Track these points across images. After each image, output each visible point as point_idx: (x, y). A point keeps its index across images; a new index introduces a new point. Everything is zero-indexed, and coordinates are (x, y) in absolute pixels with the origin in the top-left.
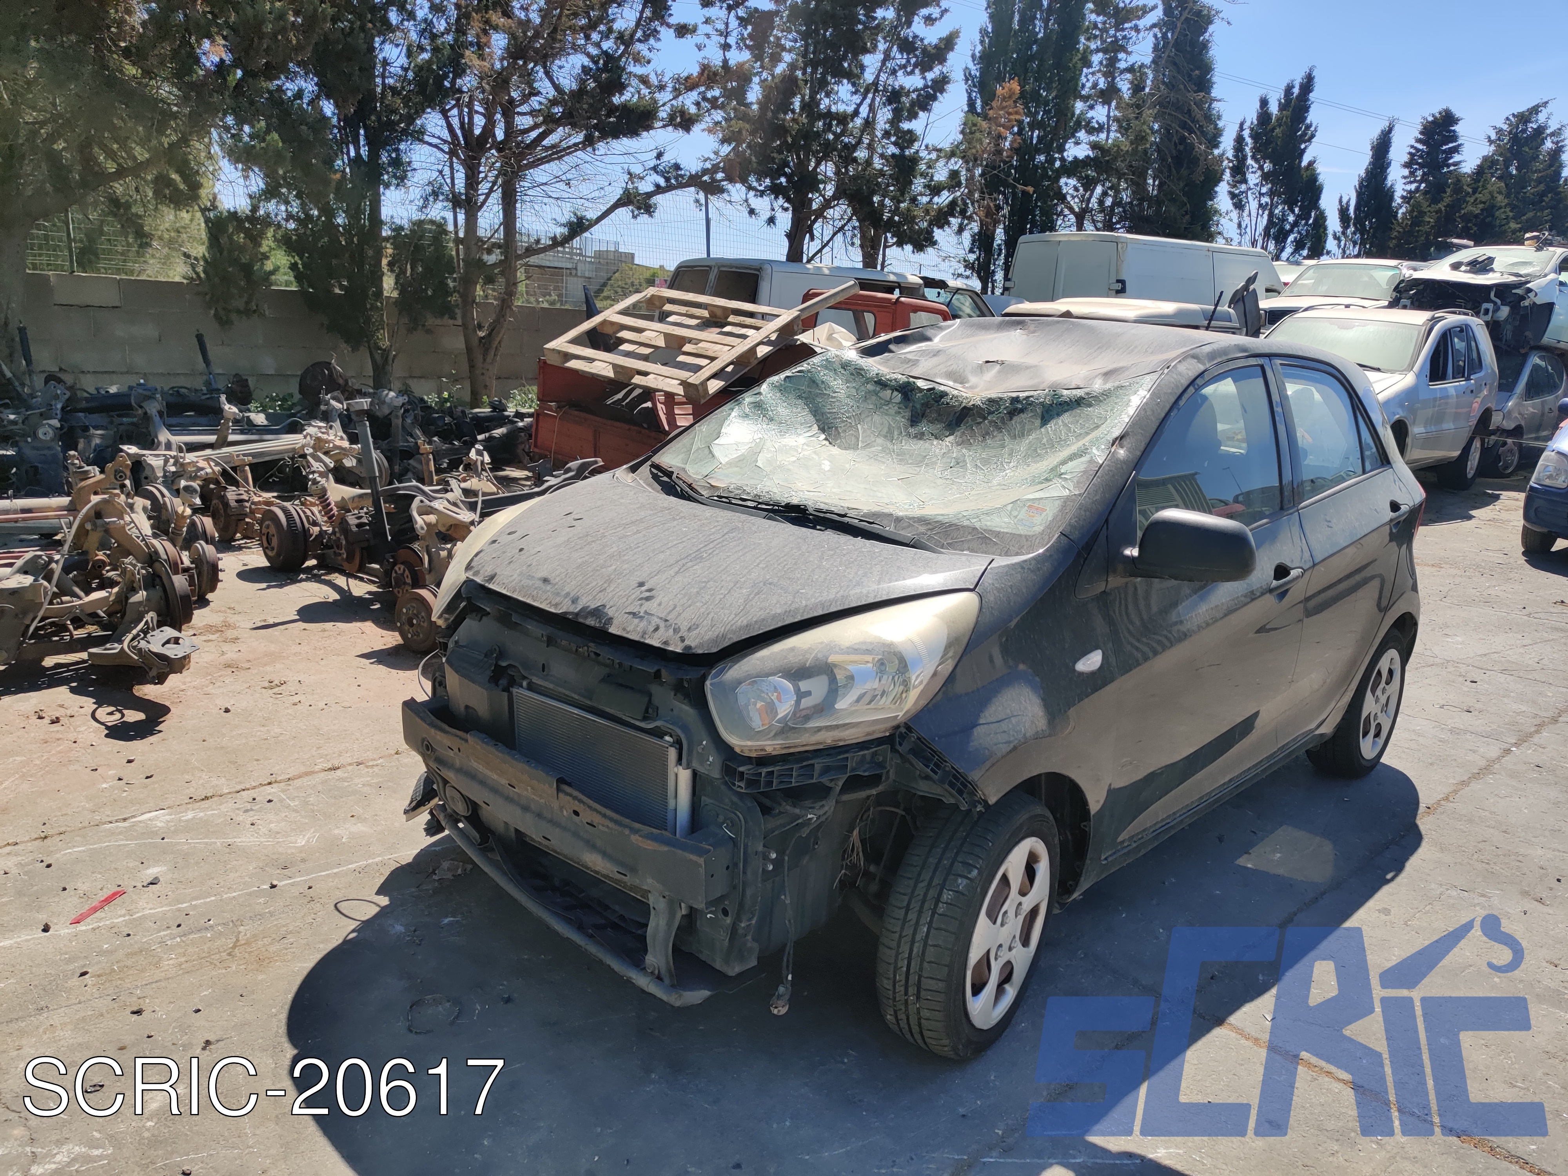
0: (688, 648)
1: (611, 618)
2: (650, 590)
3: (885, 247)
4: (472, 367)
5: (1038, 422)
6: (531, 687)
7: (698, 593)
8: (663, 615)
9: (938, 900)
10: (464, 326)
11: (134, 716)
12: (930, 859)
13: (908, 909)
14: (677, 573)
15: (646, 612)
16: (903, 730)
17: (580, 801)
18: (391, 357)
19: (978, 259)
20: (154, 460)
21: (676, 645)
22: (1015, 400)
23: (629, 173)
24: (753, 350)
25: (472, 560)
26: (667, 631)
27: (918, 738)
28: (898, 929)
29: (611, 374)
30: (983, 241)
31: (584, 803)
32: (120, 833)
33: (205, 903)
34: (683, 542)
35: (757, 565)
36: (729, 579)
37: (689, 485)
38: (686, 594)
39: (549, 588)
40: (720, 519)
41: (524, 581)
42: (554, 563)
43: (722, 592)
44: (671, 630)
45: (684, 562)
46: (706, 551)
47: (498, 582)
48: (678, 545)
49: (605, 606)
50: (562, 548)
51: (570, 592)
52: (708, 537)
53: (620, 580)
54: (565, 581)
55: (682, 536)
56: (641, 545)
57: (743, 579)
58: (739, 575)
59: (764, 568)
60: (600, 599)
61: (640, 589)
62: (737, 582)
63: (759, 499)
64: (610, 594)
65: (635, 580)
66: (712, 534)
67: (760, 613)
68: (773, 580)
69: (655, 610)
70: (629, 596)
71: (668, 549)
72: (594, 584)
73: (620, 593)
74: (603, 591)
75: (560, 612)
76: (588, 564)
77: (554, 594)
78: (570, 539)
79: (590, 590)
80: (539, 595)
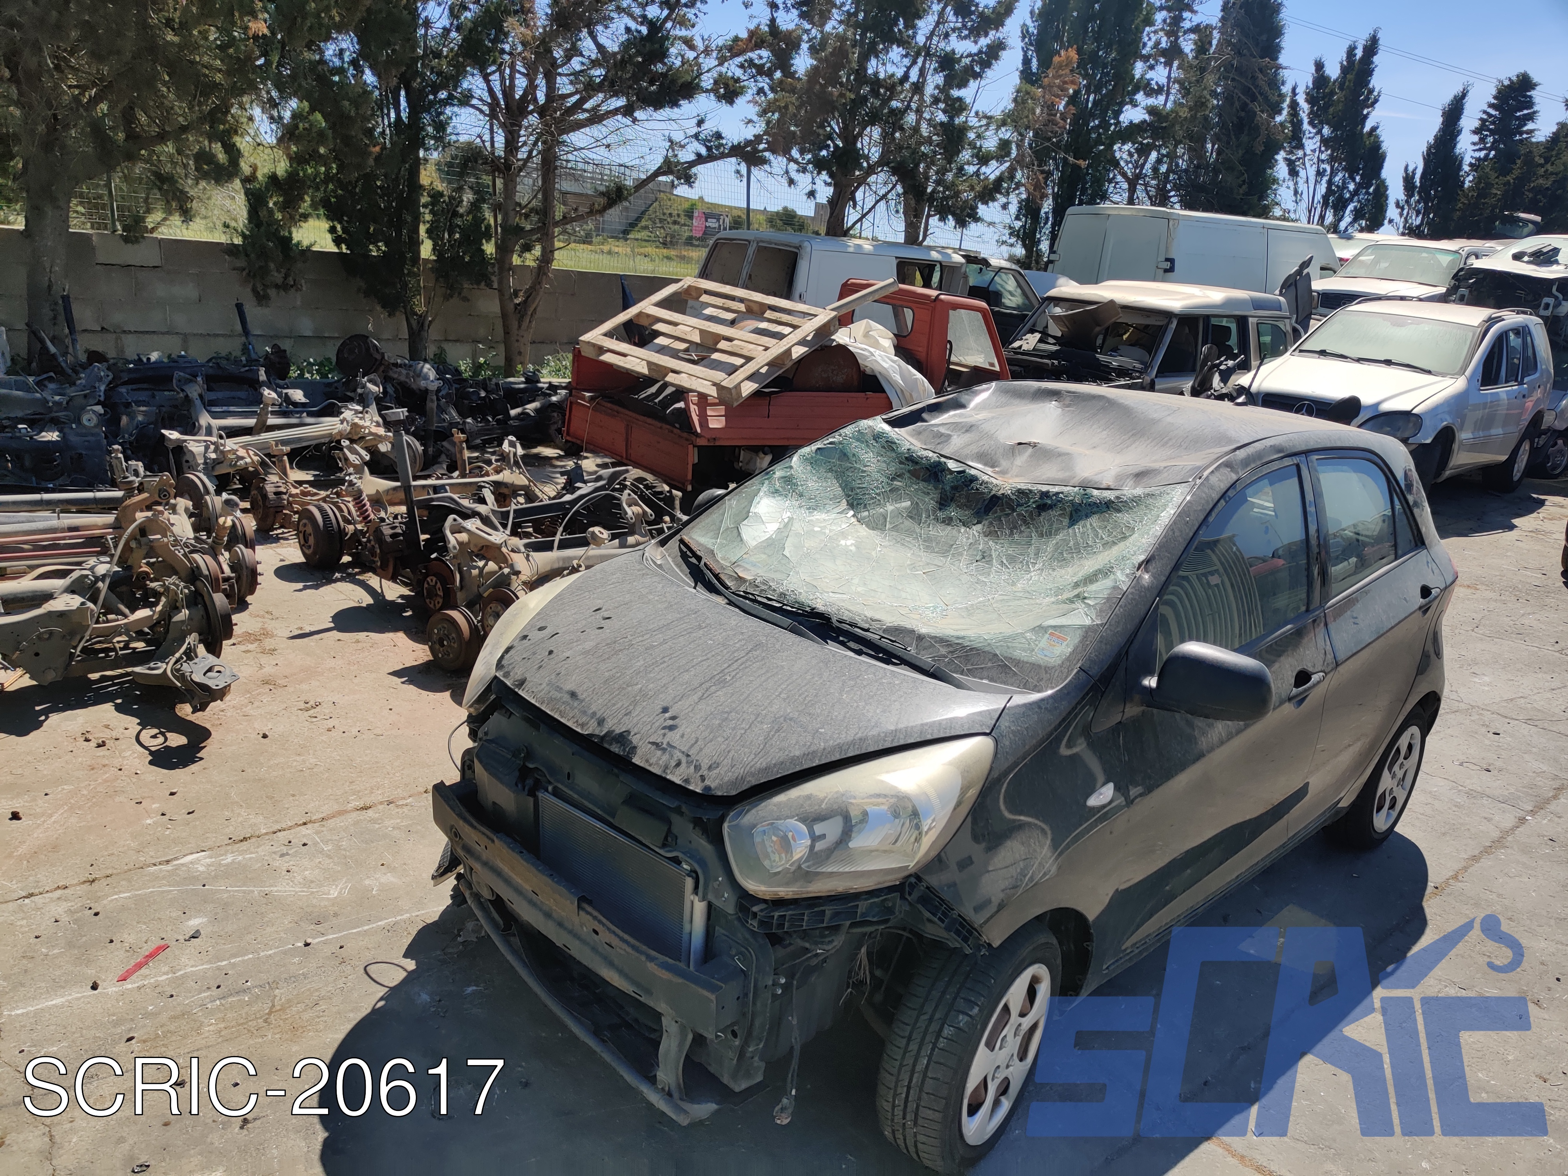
0: (707, 788)
1: (635, 747)
2: (673, 718)
3: (929, 216)
4: (507, 333)
5: (1066, 521)
6: (556, 793)
7: (720, 725)
8: (684, 749)
9: (939, 1034)
10: (501, 291)
11: (177, 740)
12: (934, 992)
13: (909, 1039)
14: (700, 699)
15: (668, 744)
16: (913, 880)
17: (600, 922)
18: (427, 323)
19: (1024, 226)
20: (195, 446)
21: (696, 785)
22: (1045, 495)
23: (671, 141)
24: (788, 352)
25: (502, 657)
26: (688, 767)
27: (928, 888)
28: (899, 1057)
29: (645, 371)
30: (1030, 209)
31: (604, 925)
32: (164, 878)
33: (243, 961)
34: (707, 659)
35: (778, 695)
36: (751, 710)
37: (716, 575)
38: (708, 726)
39: (576, 704)
40: (745, 631)
41: (552, 693)
42: (582, 675)
43: (743, 726)
44: (692, 767)
45: (707, 685)
46: (729, 672)
47: (527, 689)
48: (703, 663)
49: (630, 732)
50: (590, 656)
51: (597, 711)
52: (732, 654)
53: (645, 703)
54: (592, 698)
55: (707, 651)
56: (667, 660)
57: (764, 712)
58: (760, 707)
59: (785, 699)
60: (625, 723)
61: (664, 715)
62: (759, 714)
63: (785, 599)
64: (635, 719)
65: (659, 704)
66: (736, 651)
67: (779, 755)
68: (794, 715)
69: (678, 742)
70: (653, 723)
71: (693, 667)
72: (619, 705)
73: (645, 719)
74: (628, 714)
75: (586, 733)
76: (615, 680)
77: (581, 712)
78: (598, 646)
79: (616, 712)
80: (567, 711)
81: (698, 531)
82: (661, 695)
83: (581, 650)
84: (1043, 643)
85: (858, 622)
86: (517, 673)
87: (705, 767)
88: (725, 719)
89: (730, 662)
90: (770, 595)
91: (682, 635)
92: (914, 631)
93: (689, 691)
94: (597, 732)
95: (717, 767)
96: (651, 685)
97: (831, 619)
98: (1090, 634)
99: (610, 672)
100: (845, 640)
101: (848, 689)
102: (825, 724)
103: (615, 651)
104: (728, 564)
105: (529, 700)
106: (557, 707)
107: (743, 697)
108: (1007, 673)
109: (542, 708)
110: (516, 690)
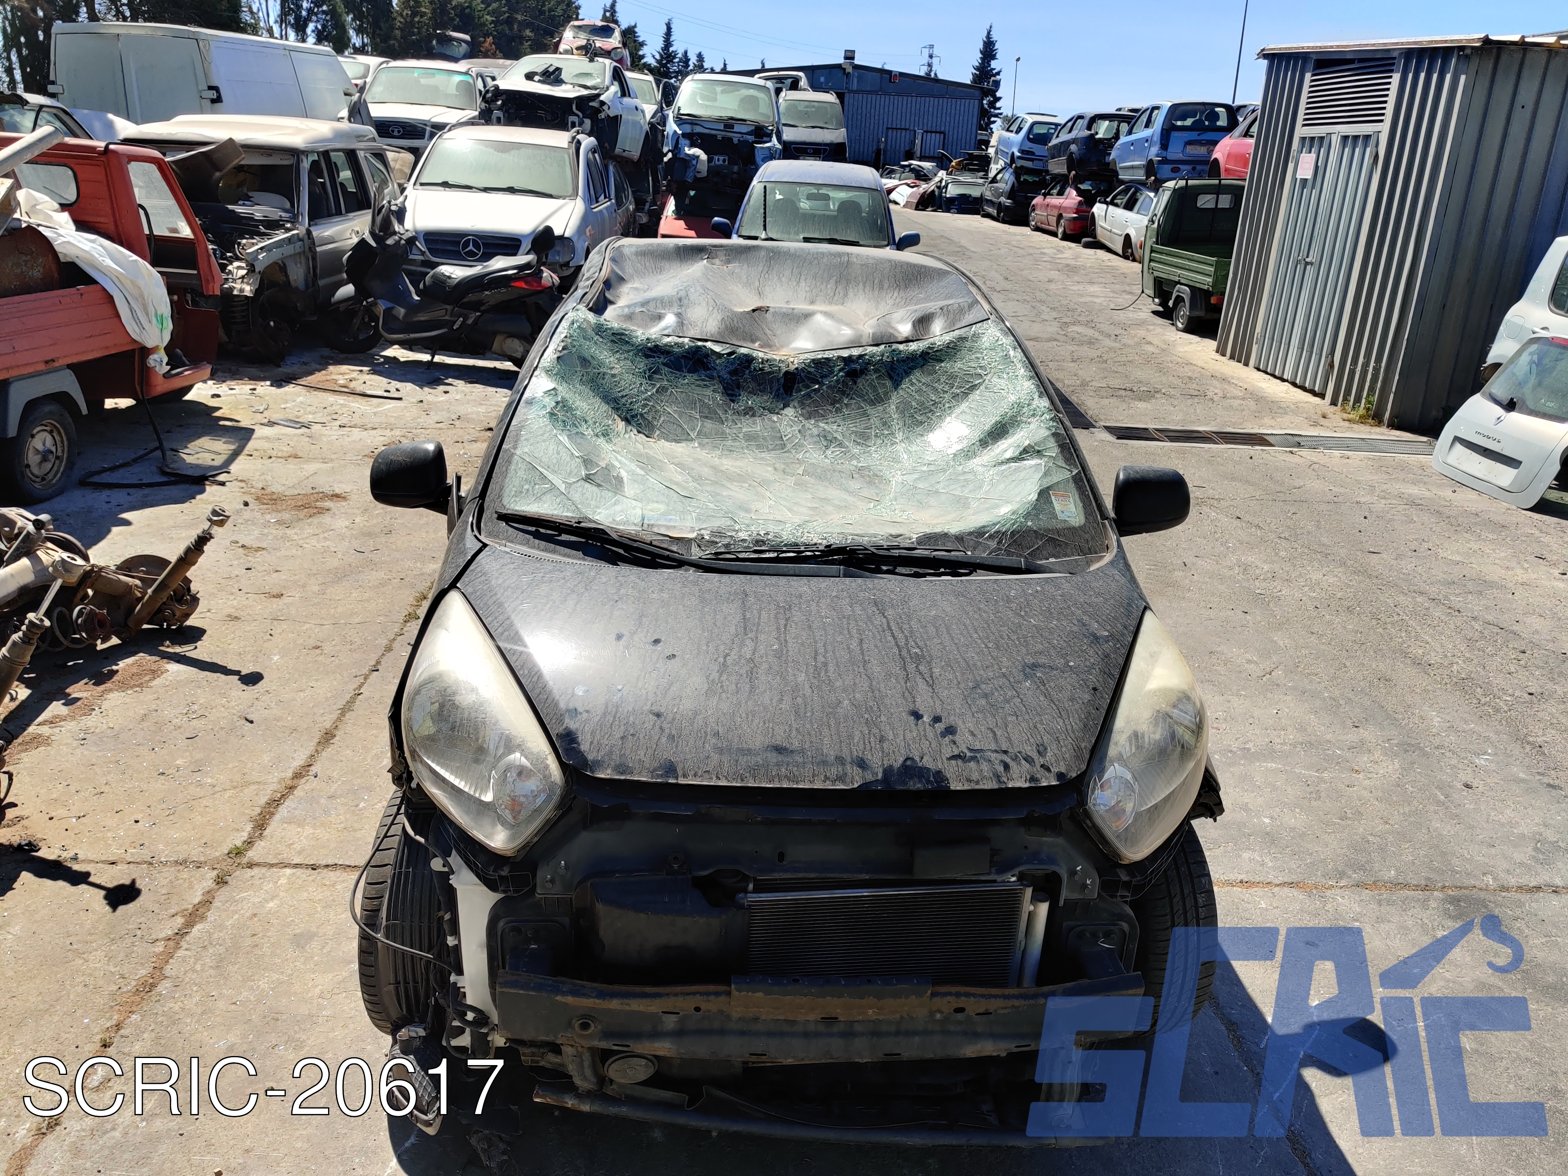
0: (1060, 776)
1: (938, 772)
6: (765, 887)
7: (989, 705)
14: (929, 685)
17: (958, 995)
21: (1047, 778)
26: (1020, 764)
31: (974, 995)
34: (861, 640)
35: (987, 647)
36: (991, 674)
37: (651, 544)
38: (981, 711)
39: (799, 759)
40: (834, 594)
41: (743, 760)
42: (752, 721)
43: (1010, 693)
44: (1023, 762)
45: (911, 668)
46: (907, 644)
47: (693, 773)
48: (865, 646)
49: (912, 759)
50: (724, 695)
51: (839, 754)
52: (873, 624)
53: (883, 718)
54: (811, 742)
55: (846, 632)
56: (823, 660)
57: (1004, 670)
58: (993, 666)
59: (998, 648)
60: (894, 751)
61: (924, 722)
62: (1004, 675)
63: (773, 546)
64: (898, 740)
65: (900, 712)
66: (869, 619)
67: (1077, 706)
68: (1030, 660)
69: (977, 743)
70: (925, 736)
71: (863, 655)
72: (857, 734)
73: (909, 736)
74: (882, 739)
75: (856, 786)
76: (805, 708)
77: (818, 764)
78: (711, 678)
79: (864, 743)
80: (797, 773)
81: (517, 499)
82: (887, 701)
83: (696, 693)
84: (1057, 506)
85: (885, 544)
86: (640, 760)
87: (1034, 755)
88: (986, 696)
89: (888, 633)
90: (748, 547)
91: (786, 626)
92: (946, 534)
93: (906, 683)
94: (870, 777)
95: (1046, 749)
96: (857, 695)
97: (866, 549)
98: (1080, 484)
99: (784, 702)
100: (891, 568)
101: (1023, 613)
102: (1064, 656)
103: (745, 675)
104: (634, 528)
105: (712, 784)
106: (774, 773)
107: (963, 664)
108: (1060, 546)
109: (750, 785)
110: (672, 781)
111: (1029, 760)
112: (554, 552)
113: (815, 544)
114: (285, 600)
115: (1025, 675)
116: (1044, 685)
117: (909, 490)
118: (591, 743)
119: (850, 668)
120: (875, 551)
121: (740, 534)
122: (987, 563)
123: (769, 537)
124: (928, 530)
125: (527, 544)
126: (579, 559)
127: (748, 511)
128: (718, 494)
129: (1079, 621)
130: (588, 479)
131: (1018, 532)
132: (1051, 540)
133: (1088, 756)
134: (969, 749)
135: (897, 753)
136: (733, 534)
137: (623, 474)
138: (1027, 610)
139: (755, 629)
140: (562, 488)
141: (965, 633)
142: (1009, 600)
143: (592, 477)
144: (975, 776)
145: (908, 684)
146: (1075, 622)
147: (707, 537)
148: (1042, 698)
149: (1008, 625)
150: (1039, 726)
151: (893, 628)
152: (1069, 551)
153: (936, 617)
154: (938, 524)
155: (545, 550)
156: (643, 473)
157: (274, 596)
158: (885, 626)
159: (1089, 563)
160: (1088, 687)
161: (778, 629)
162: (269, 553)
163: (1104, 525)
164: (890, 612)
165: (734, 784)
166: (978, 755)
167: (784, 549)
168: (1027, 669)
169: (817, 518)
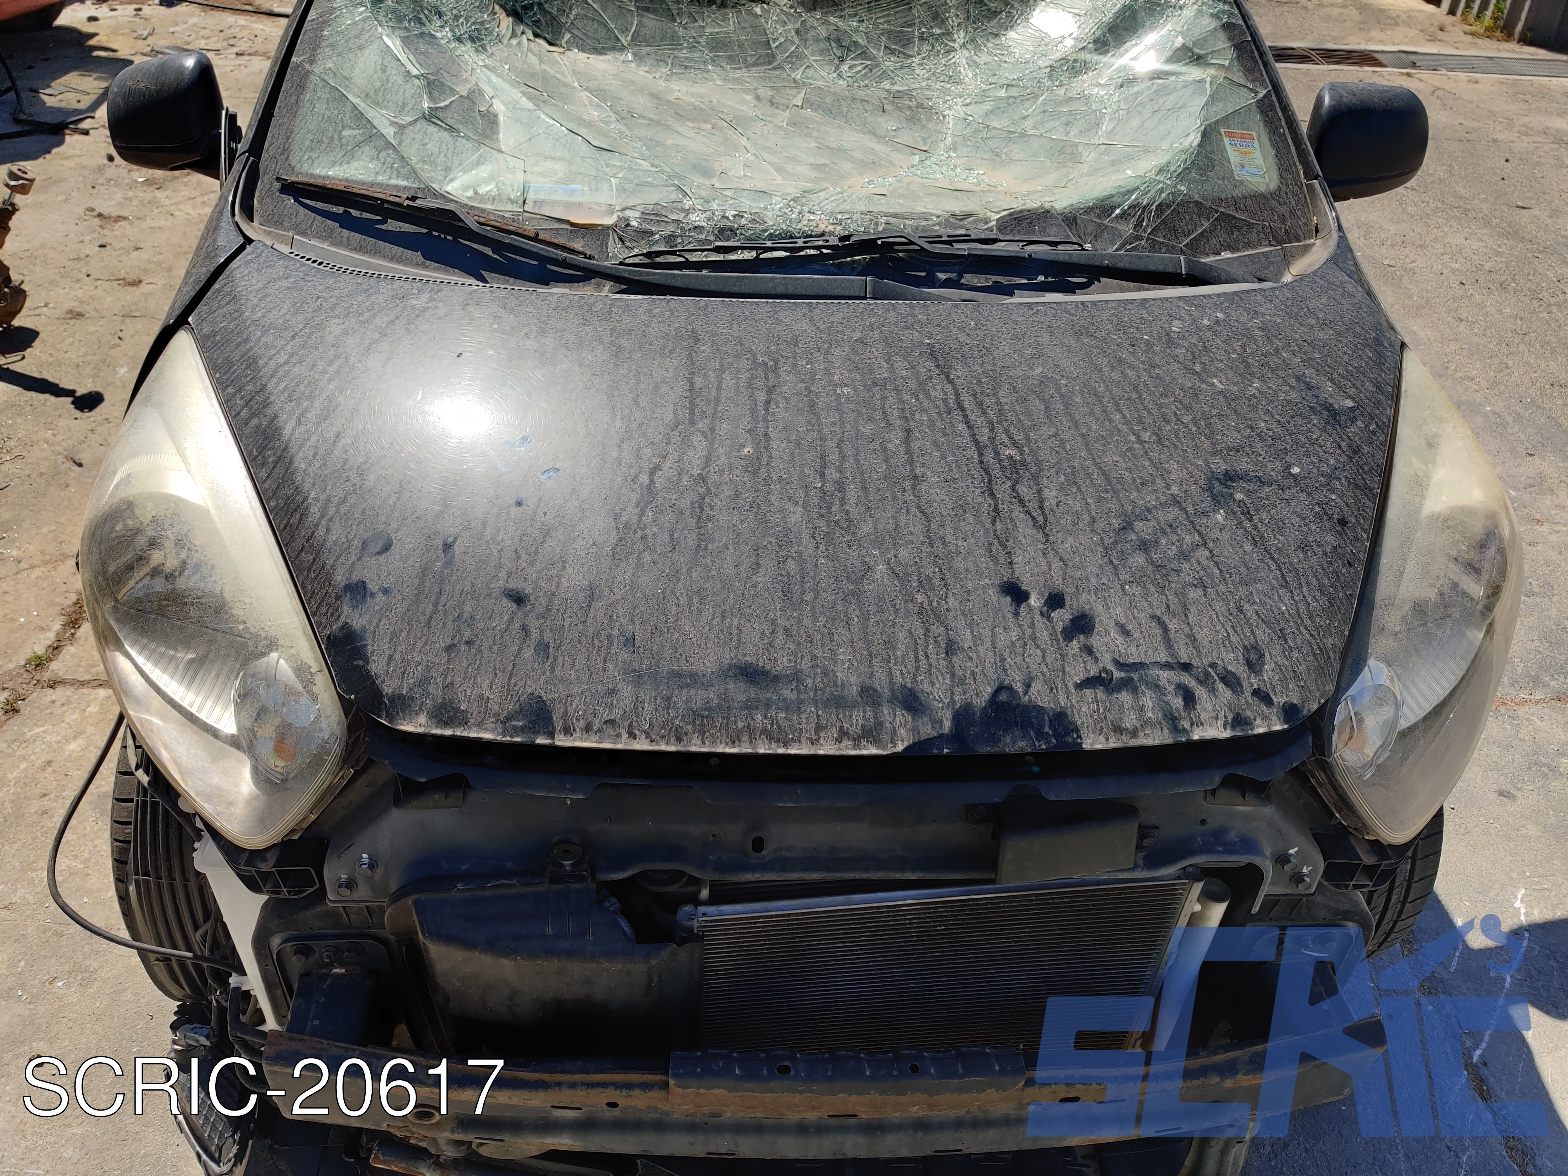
0: (1290, 711)
14: (1038, 527)
21: (1265, 718)
26: (1213, 690)
34: (908, 431)
35: (1140, 441)
36: (1151, 499)
37: (536, 239)
38: (1137, 579)
39: (789, 694)
40: (857, 336)
41: (680, 698)
42: (700, 612)
43: (1188, 539)
44: (1220, 686)
45: (1002, 489)
46: (992, 439)
47: (582, 723)
48: (915, 445)
49: (1010, 688)
50: (647, 557)
51: (868, 682)
52: (928, 396)
53: (952, 602)
54: (814, 657)
55: (878, 416)
56: (837, 476)
57: (1175, 489)
58: (1153, 482)
59: (1159, 441)
60: (973, 673)
61: (1029, 606)
62: (1175, 501)
63: (748, 239)
64: (981, 651)
65: (985, 588)
66: (922, 385)
67: (1313, 561)
68: (1219, 465)
69: (1133, 650)
70: (1034, 638)
71: (911, 462)
72: (902, 636)
73: (1002, 639)
74: (951, 648)
75: (900, 747)
76: (803, 583)
77: (827, 705)
78: (624, 520)
79: (917, 660)
80: (784, 724)
81: (314, 155)
82: (959, 564)
83: (593, 550)
84: (1233, 156)
85: (945, 232)
86: (481, 697)
87: (1241, 670)
88: (1144, 546)
89: (957, 416)
90: (707, 241)
91: (768, 403)
92: (1048, 211)
93: (994, 522)
94: (927, 731)
95: (1262, 656)
96: (903, 554)
97: (911, 243)
98: (1271, 114)
99: (762, 571)
100: (953, 276)
101: (1198, 368)
102: (1280, 454)
103: (688, 512)
104: (509, 207)
105: (620, 746)
106: (740, 725)
107: (1100, 481)
108: (1239, 229)
109: (693, 749)
110: (541, 740)
111: (1231, 681)
112: (374, 252)
113: (823, 234)
114: (144, 288)
115: (1214, 497)
116: (1251, 519)
117: (976, 131)
118: (391, 658)
119: (888, 494)
120: (927, 246)
121: (693, 217)
122: (1121, 265)
123: (743, 222)
124: (1017, 205)
125: (328, 237)
126: (417, 265)
127: (707, 173)
128: (659, 144)
129: (1298, 379)
130: (431, 117)
131: (1169, 206)
132: (1225, 218)
133: (1337, 665)
134: (1116, 662)
135: (980, 678)
136: (680, 216)
137: (498, 106)
138: (1204, 359)
139: (710, 411)
140: (389, 132)
141: (1097, 410)
142: (1171, 343)
143: (440, 114)
144: (1130, 720)
145: (999, 526)
146: (1293, 381)
147: (634, 223)
148: (1248, 547)
149: (1173, 393)
150: (1246, 607)
151: (966, 405)
152: (1254, 237)
153: (1043, 381)
154: (1030, 193)
155: (361, 249)
156: (530, 105)
157: (130, 284)
158: (951, 401)
159: (1287, 260)
160: (1330, 518)
161: (754, 411)
162: (131, 224)
163: (1311, 189)
164: (959, 372)
165: (663, 747)
166: (1135, 676)
167: (769, 244)
168: (1216, 484)
169: (826, 184)
